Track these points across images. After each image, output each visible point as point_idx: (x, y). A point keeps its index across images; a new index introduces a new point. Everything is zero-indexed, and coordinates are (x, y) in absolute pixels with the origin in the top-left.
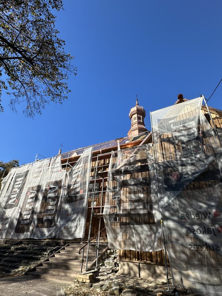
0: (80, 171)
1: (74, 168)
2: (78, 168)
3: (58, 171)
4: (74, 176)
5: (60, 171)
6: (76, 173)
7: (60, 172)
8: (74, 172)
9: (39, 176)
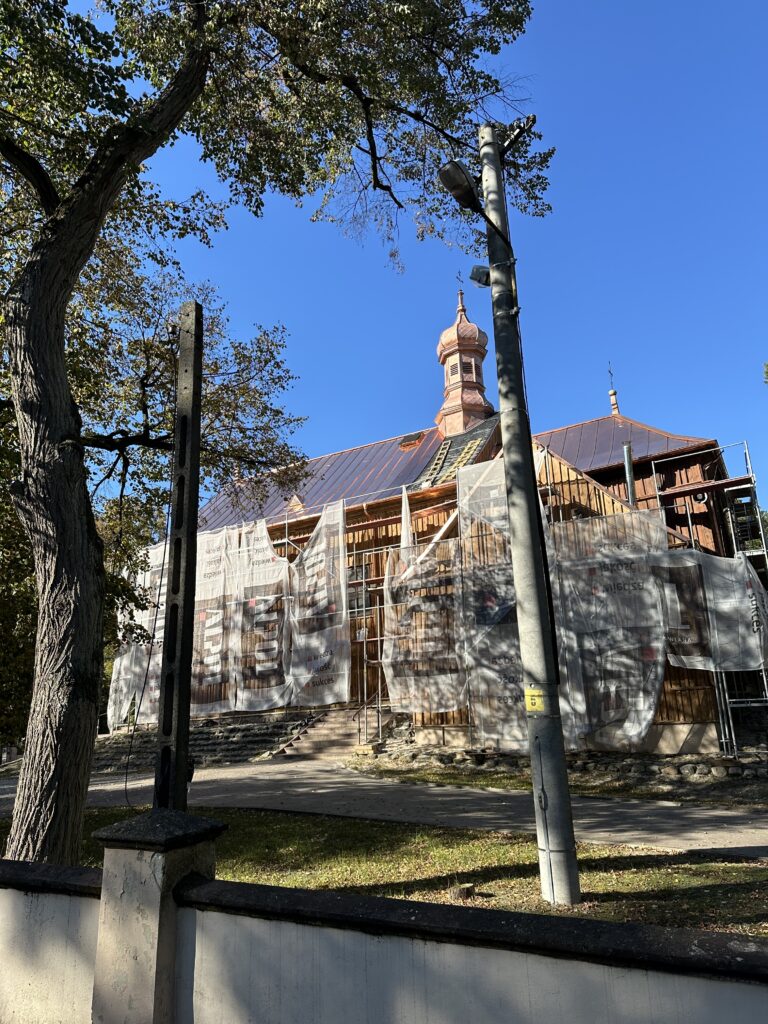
0: (321, 561)
1: (305, 555)
2: (315, 554)
3: (268, 561)
4: (309, 573)
5: (273, 560)
6: (313, 565)
7: (271, 564)
8: (308, 563)
9: (219, 573)
